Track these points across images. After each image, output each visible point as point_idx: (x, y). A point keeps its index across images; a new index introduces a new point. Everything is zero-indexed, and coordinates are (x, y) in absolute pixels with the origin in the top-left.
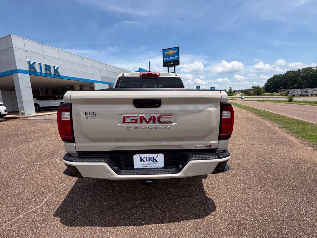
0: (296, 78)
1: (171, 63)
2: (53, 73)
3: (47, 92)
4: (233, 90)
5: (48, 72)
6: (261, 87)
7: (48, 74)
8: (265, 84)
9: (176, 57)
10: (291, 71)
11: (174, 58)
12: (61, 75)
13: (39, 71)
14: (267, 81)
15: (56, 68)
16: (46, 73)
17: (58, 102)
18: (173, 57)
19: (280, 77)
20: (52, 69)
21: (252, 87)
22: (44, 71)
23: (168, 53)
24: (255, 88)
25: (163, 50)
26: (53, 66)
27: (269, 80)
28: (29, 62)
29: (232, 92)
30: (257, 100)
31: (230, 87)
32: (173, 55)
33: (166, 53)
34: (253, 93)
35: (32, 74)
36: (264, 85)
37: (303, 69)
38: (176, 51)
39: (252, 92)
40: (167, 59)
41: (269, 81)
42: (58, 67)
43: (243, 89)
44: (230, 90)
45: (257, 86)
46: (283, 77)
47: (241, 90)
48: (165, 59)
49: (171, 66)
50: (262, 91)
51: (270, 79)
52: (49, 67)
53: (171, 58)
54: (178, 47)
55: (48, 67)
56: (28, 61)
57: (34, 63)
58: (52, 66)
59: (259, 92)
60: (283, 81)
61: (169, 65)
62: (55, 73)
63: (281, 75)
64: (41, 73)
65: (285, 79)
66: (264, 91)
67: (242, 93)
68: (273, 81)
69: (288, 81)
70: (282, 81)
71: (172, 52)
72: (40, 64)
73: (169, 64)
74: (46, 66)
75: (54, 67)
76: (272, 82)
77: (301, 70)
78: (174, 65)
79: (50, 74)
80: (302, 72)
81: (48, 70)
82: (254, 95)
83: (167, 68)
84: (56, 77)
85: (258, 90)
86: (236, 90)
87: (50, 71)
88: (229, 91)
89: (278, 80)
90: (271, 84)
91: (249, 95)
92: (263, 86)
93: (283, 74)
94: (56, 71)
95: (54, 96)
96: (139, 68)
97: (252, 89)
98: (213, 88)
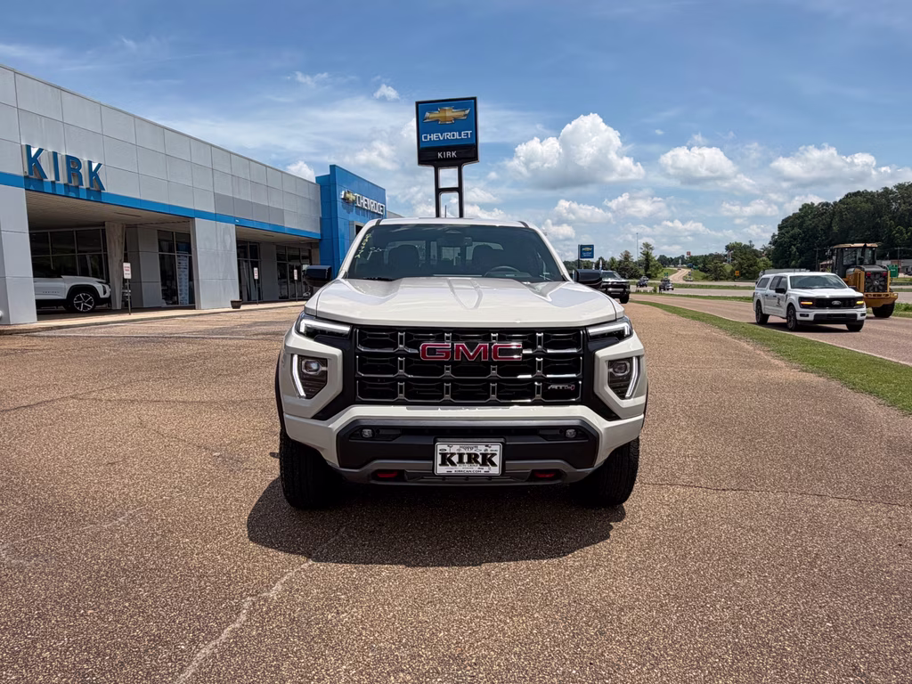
0: (878, 220)
1: (448, 154)
2: (86, 184)
4: (656, 254)
5: (74, 183)
6: (758, 249)
8: (774, 235)
9: (466, 134)
10: (859, 192)
11: (460, 135)
12: (106, 190)
14: (780, 228)
15: (94, 167)
16: (67, 186)
17: (63, 285)
18: (456, 134)
19: (823, 214)
20: (84, 171)
21: (728, 248)
22: (63, 180)
23: (436, 115)
24: (737, 251)
25: (418, 103)
27: (785, 221)
28: (28, 148)
29: (652, 263)
31: (647, 246)
32: (456, 125)
33: (427, 114)
34: (733, 272)
35: (32, 187)
36: (769, 239)
37: (900, 187)
38: (467, 112)
39: (728, 267)
40: (434, 137)
41: (786, 225)
42: (99, 165)
43: (693, 254)
44: (647, 255)
45: (745, 242)
46: (834, 214)
47: (686, 255)
48: (426, 138)
49: (448, 163)
50: (761, 264)
51: (789, 218)
52: (77, 162)
53: (448, 135)
54: (475, 99)
56: (25, 144)
57: (40, 151)
58: (84, 159)
59: (751, 266)
60: (835, 228)
61: (441, 160)
62: (91, 183)
63: (827, 204)
64: (55, 184)
65: (841, 221)
66: (770, 263)
67: (689, 267)
68: (800, 226)
69: (850, 228)
70: (830, 227)
71: (450, 113)
72: (55, 154)
73: (439, 155)
75: (90, 163)
76: (797, 230)
77: (892, 192)
78: (458, 162)
79: (78, 188)
80: (895, 199)
81: (74, 174)
82: (734, 279)
83: (432, 168)
84: (92, 198)
85: (749, 259)
86: (668, 257)
87: (80, 177)
88: (642, 258)
89: (817, 226)
90: (794, 237)
91: (716, 279)
92: (767, 245)
93: (835, 203)
96: (333, 167)
97: (726, 256)
98: (588, 249)
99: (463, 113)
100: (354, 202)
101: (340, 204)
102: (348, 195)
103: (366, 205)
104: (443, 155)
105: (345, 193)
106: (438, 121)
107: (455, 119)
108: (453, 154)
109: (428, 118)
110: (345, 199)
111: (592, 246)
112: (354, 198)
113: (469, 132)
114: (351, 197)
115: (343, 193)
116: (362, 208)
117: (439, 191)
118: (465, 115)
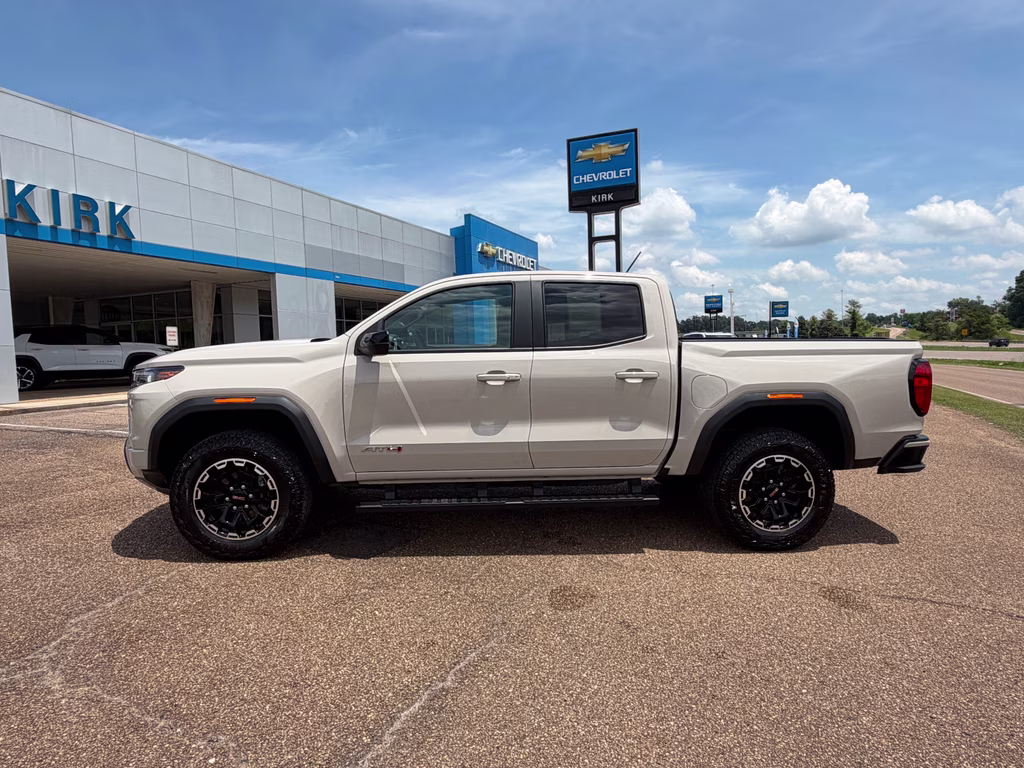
1: (604, 197)
2: (104, 230)
3: (79, 310)
4: (864, 312)
5: (85, 228)
6: (989, 305)
7: (83, 235)
8: (1010, 289)
9: (624, 173)
11: (618, 174)
12: (138, 238)
13: (46, 220)
14: (1018, 280)
15: (118, 210)
16: (76, 232)
17: (120, 353)
18: (614, 175)
20: (102, 216)
21: (950, 304)
22: (67, 223)
23: (589, 153)
24: (961, 307)
25: (569, 141)
26: (107, 200)
28: (11, 184)
29: (859, 322)
30: (981, 363)
31: (853, 303)
32: (614, 162)
33: (580, 153)
34: (958, 331)
35: (18, 233)
36: (1004, 293)
38: (626, 146)
39: (953, 326)
40: (587, 178)
42: (127, 208)
43: (908, 312)
44: (854, 315)
45: (972, 298)
47: (899, 313)
48: (578, 180)
49: (604, 207)
50: (995, 322)
52: (92, 204)
53: (605, 176)
54: (635, 130)
55: (86, 205)
56: (4, 178)
57: (30, 188)
58: (103, 199)
59: (983, 324)
61: (595, 204)
62: (113, 229)
64: (54, 229)
66: (1006, 320)
67: (904, 326)
71: (606, 149)
72: (55, 194)
73: (593, 198)
74: (77, 199)
75: (112, 205)
78: (615, 207)
79: (93, 235)
81: (85, 218)
82: (961, 338)
83: (585, 215)
84: (116, 248)
85: (979, 316)
86: (878, 315)
87: (95, 222)
88: (848, 316)
91: (937, 339)
92: (1000, 300)
94: (118, 221)
95: (103, 325)
96: (468, 217)
97: (949, 313)
98: (781, 306)
99: (620, 149)
100: (494, 256)
101: (475, 258)
102: (486, 248)
103: (511, 260)
104: (597, 198)
105: (482, 246)
106: (592, 159)
107: (612, 156)
108: (610, 196)
109: (581, 157)
110: (483, 253)
111: (786, 303)
112: (495, 251)
113: (628, 170)
114: (491, 250)
115: (480, 245)
116: (505, 263)
117: (593, 240)
118: (624, 151)
